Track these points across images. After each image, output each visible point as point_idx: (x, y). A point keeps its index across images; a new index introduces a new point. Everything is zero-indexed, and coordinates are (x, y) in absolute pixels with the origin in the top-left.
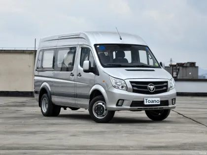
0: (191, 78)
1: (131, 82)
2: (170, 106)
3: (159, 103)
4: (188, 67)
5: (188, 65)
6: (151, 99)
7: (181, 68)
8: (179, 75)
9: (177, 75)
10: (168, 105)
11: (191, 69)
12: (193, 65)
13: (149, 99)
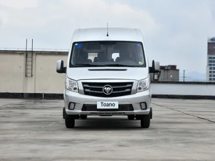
0: (171, 81)
1: (83, 83)
2: (135, 111)
3: (117, 108)
4: (169, 70)
5: (169, 68)
6: (106, 103)
7: (162, 71)
8: (160, 78)
9: (158, 77)
10: (133, 110)
11: (171, 72)
12: (173, 68)
13: (104, 102)
